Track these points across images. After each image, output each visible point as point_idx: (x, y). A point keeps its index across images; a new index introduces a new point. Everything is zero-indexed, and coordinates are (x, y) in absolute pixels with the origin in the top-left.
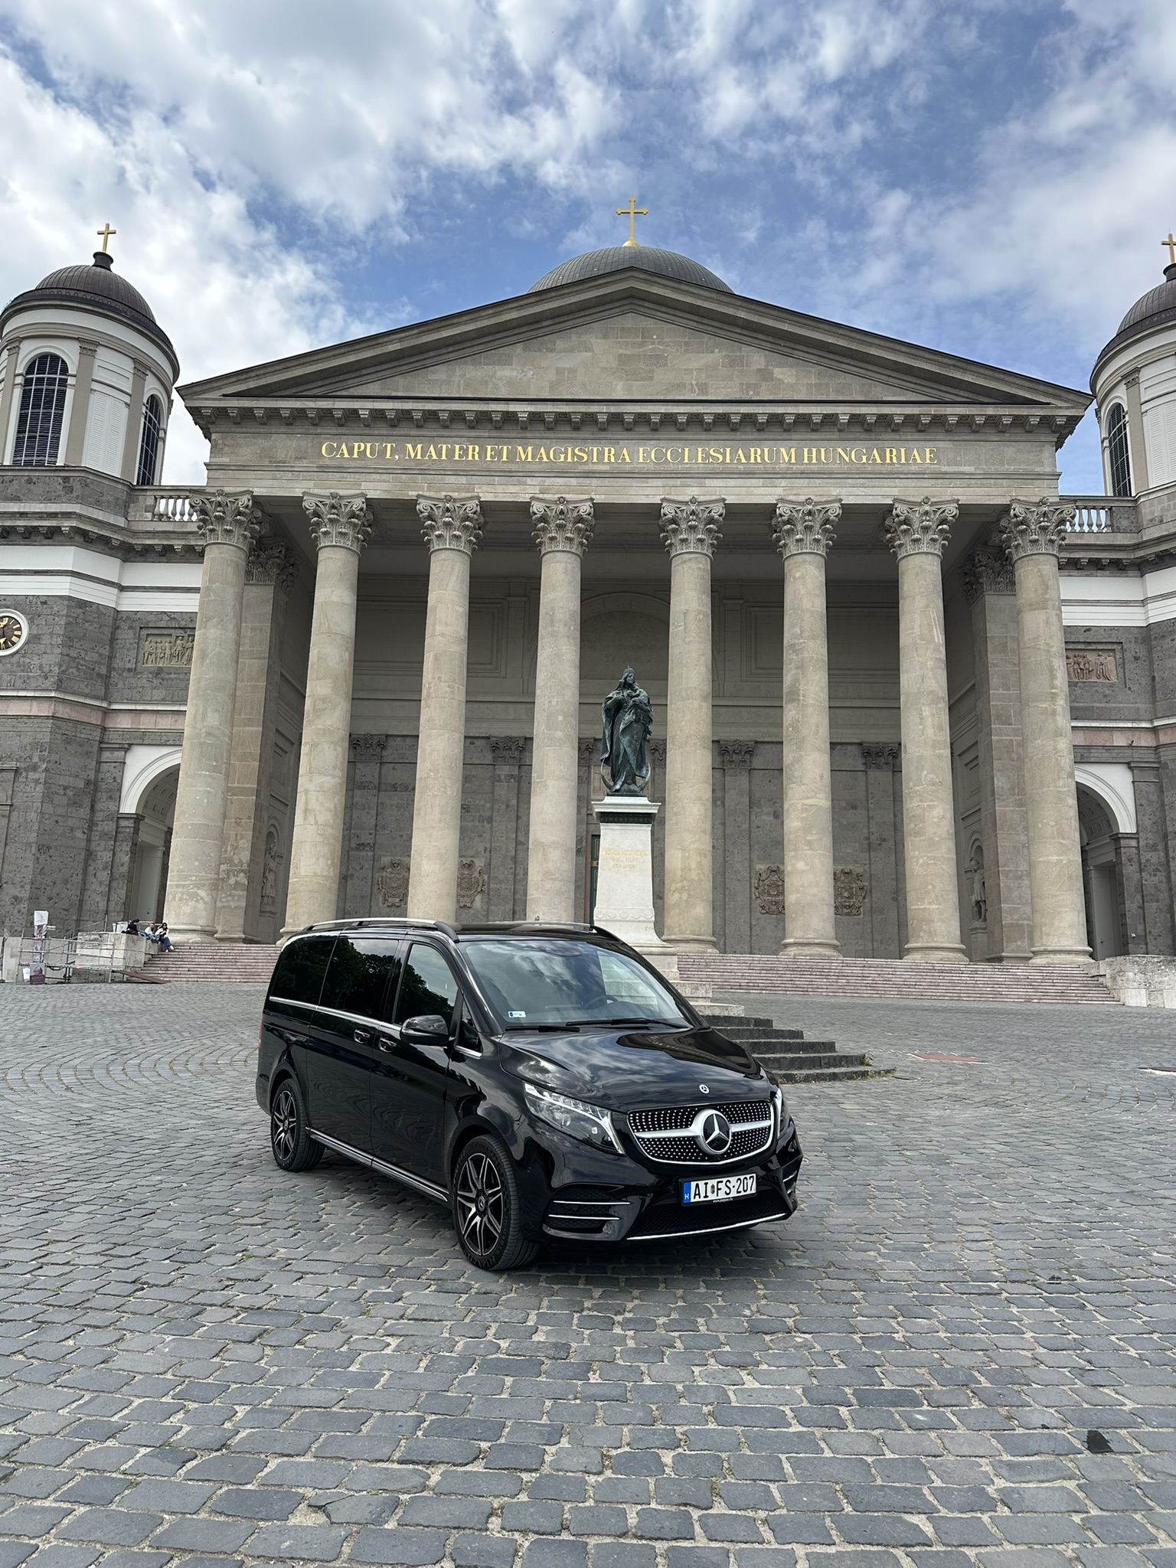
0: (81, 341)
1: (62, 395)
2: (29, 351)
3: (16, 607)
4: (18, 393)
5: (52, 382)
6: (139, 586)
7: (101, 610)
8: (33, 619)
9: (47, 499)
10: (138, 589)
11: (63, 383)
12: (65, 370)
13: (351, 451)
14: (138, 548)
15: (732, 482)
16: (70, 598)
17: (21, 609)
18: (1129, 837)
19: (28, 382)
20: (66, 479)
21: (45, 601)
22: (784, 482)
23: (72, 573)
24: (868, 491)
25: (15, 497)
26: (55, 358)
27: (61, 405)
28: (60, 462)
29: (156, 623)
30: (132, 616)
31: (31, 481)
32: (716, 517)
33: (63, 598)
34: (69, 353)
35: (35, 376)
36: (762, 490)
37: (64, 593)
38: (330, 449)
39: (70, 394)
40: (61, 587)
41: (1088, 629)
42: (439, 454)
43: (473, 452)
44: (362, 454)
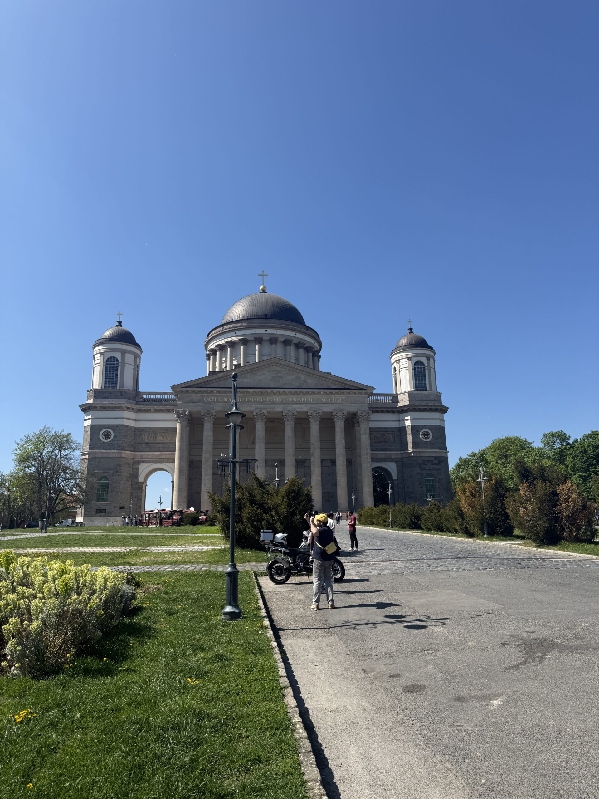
0: (121, 352)
1: (117, 368)
2: (107, 355)
3: (109, 428)
4: (104, 367)
5: (114, 364)
7: (131, 427)
8: (114, 431)
9: (116, 398)
10: (142, 421)
11: (117, 364)
12: (117, 361)
13: (211, 399)
15: (298, 405)
16: (125, 425)
18: (395, 480)
19: (107, 364)
20: (120, 392)
21: (117, 426)
22: (309, 406)
24: (328, 408)
26: (114, 358)
27: (117, 371)
28: (118, 387)
31: (110, 393)
32: (295, 414)
33: (122, 425)
34: (118, 356)
35: (109, 363)
36: (305, 408)
38: (206, 399)
39: (119, 368)
40: (122, 422)
41: (386, 428)
44: (214, 400)
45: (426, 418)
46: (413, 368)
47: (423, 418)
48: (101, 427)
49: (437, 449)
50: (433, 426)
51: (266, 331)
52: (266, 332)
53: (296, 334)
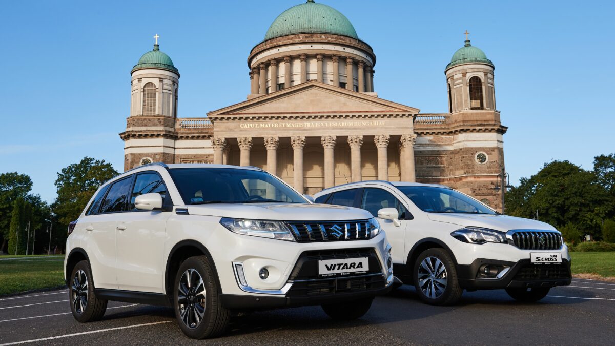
0: (159, 78)
1: (155, 94)
2: (145, 81)
3: (149, 156)
4: (142, 93)
5: (151, 90)
6: (179, 147)
7: (170, 155)
8: (154, 159)
9: (154, 125)
10: (179, 148)
11: (155, 90)
12: (155, 86)
13: (247, 126)
14: (179, 137)
15: (338, 131)
16: (164, 153)
17: (151, 157)
19: (145, 91)
20: (159, 119)
21: (157, 154)
22: (350, 131)
23: (164, 146)
24: (369, 132)
25: (146, 125)
26: (152, 83)
27: (155, 97)
28: (157, 113)
29: (185, 157)
30: (178, 156)
31: (149, 120)
32: (335, 139)
33: (162, 153)
34: (156, 82)
35: (147, 89)
36: (344, 132)
37: (162, 152)
38: (242, 126)
40: (161, 150)
42: (268, 126)
43: (276, 125)
44: (250, 126)
45: (482, 139)
46: (468, 84)
47: (478, 139)
48: (141, 155)
49: (492, 173)
50: (489, 148)
51: (311, 46)
52: (311, 48)
53: (344, 49)
